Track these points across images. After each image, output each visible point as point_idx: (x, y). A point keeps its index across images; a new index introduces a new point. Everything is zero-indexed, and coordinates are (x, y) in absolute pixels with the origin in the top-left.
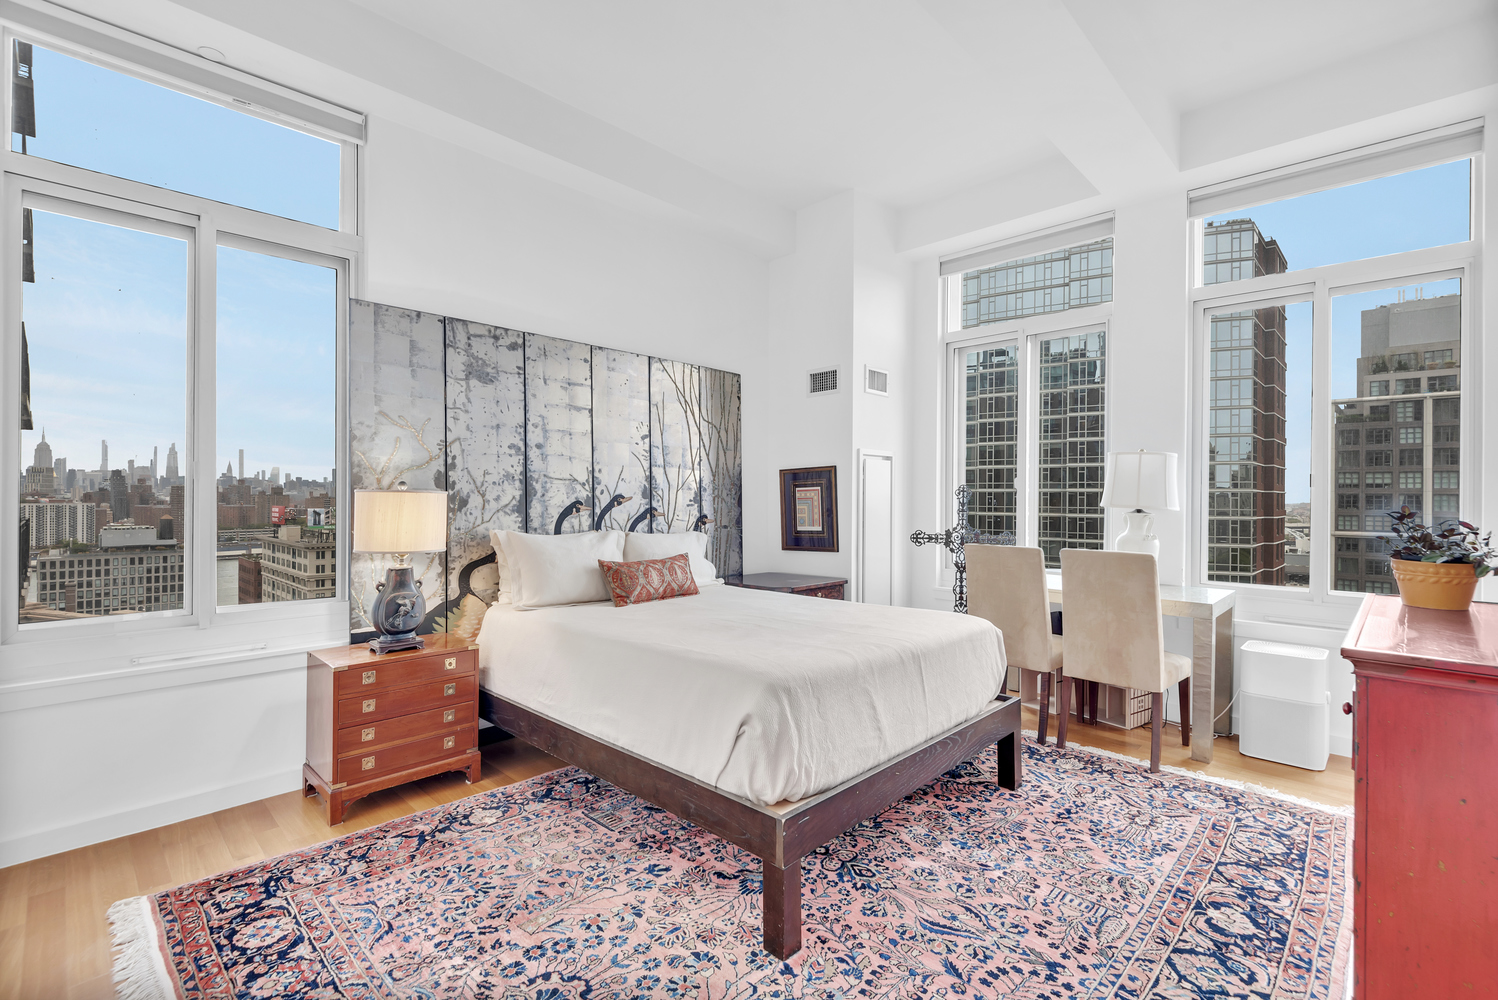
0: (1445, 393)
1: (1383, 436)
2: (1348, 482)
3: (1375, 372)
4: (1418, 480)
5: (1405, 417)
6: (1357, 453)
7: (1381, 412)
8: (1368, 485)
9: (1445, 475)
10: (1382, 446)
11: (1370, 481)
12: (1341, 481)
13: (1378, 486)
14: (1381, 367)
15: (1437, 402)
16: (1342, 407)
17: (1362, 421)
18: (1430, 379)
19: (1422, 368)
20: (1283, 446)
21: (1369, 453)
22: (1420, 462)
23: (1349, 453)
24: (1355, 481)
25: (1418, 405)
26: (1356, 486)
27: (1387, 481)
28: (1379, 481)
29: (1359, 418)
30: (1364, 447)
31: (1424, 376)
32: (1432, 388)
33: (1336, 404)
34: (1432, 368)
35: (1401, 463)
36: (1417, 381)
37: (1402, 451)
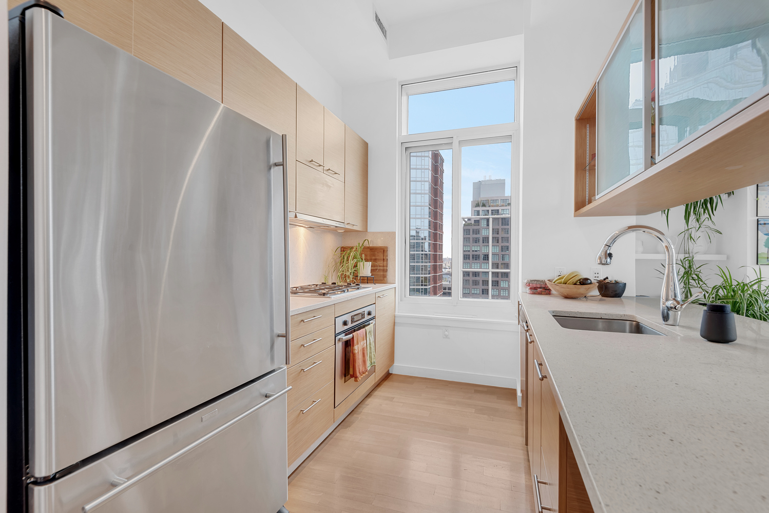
0: (496, 216)
1: (477, 232)
2: (467, 249)
3: (476, 207)
4: (488, 249)
5: (484, 225)
6: (469, 238)
7: (477, 222)
8: (473, 251)
9: (495, 247)
10: (477, 236)
11: (473, 249)
12: (465, 249)
13: (476, 251)
14: (478, 205)
15: (494, 219)
16: (466, 220)
17: (471, 225)
18: (492, 210)
19: (489, 206)
20: (442, 235)
21: (473, 238)
22: (488, 242)
23: (467, 238)
24: (469, 249)
25: (488, 220)
26: (469, 251)
27: (479, 249)
28: (476, 249)
29: (470, 225)
30: (472, 236)
31: (490, 209)
32: (492, 214)
33: (464, 219)
34: (493, 206)
35: (483, 243)
36: (488, 211)
37: (483, 238)
